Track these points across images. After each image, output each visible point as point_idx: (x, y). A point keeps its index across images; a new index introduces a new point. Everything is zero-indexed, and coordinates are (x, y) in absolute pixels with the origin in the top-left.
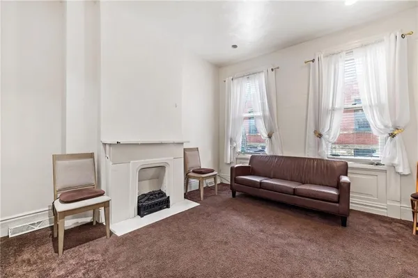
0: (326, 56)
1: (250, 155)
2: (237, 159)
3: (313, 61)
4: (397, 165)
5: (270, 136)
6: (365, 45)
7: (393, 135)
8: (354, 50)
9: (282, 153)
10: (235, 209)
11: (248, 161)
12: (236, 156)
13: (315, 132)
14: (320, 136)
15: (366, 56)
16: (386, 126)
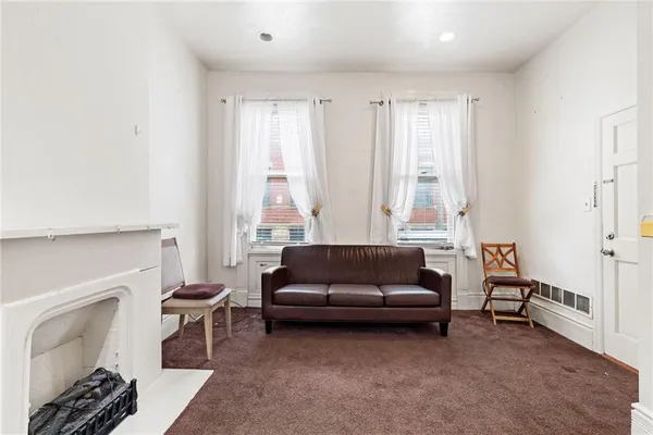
0: (398, 101)
1: (281, 248)
2: (249, 255)
3: (381, 103)
4: (468, 248)
5: (315, 213)
6: (440, 100)
7: (462, 214)
8: (428, 103)
9: (336, 239)
10: (294, 357)
11: (280, 259)
12: (248, 250)
13: (383, 208)
14: (388, 212)
15: (440, 114)
16: (459, 203)
